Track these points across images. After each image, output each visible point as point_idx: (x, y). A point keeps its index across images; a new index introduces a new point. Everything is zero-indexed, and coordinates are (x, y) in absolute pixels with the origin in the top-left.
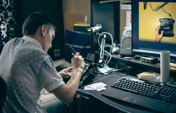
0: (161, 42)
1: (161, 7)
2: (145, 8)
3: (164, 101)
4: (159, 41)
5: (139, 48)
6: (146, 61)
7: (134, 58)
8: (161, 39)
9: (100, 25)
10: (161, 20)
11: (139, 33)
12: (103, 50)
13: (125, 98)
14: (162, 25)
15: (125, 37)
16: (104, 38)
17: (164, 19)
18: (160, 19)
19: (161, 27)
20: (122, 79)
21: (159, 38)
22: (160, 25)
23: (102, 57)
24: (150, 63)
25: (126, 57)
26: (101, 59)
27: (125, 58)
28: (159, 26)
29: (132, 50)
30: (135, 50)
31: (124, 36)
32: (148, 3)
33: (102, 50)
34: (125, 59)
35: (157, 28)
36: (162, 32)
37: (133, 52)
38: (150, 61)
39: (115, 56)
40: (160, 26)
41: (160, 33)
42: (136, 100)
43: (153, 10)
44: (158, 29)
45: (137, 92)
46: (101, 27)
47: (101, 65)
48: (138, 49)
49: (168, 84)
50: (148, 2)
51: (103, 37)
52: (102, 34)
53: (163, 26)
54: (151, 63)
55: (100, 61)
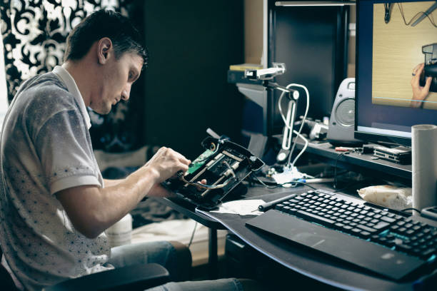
0: (425, 107)
1: (427, 14)
2: (387, 19)
3: (394, 248)
4: (419, 104)
5: (373, 124)
6: (387, 156)
7: (360, 150)
8: (424, 100)
9: (282, 64)
10: (427, 50)
11: (373, 83)
12: (291, 128)
13: (298, 235)
14: (428, 63)
15: (344, 97)
16: (295, 100)
17: (434, 45)
18: (423, 47)
19: (426, 66)
20: (309, 194)
21: (420, 98)
22: (424, 62)
23: (287, 146)
24: (394, 162)
25: (341, 148)
26: (284, 151)
27: (337, 148)
28: (421, 65)
29: (356, 129)
30: (362, 129)
31: (341, 96)
32: (396, 6)
33: (289, 130)
34: (337, 151)
35: (417, 71)
36: (429, 80)
37: (357, 135)
38: (395, 157)
39: (316, 145)
40: (423, 65)
41: (422, 83)
42: (323, 241)
43: (408, 21)
44: (419, 72)
45: (332, 222)
46: (283, 69)
47: (281, 166)
48: (370, 126)
49: (424, 211)
50: (396, 4)
51: (292, 96)
52: (288, 87)
53: (431, 65)
54: (398, 163)
55: (281, 157)
